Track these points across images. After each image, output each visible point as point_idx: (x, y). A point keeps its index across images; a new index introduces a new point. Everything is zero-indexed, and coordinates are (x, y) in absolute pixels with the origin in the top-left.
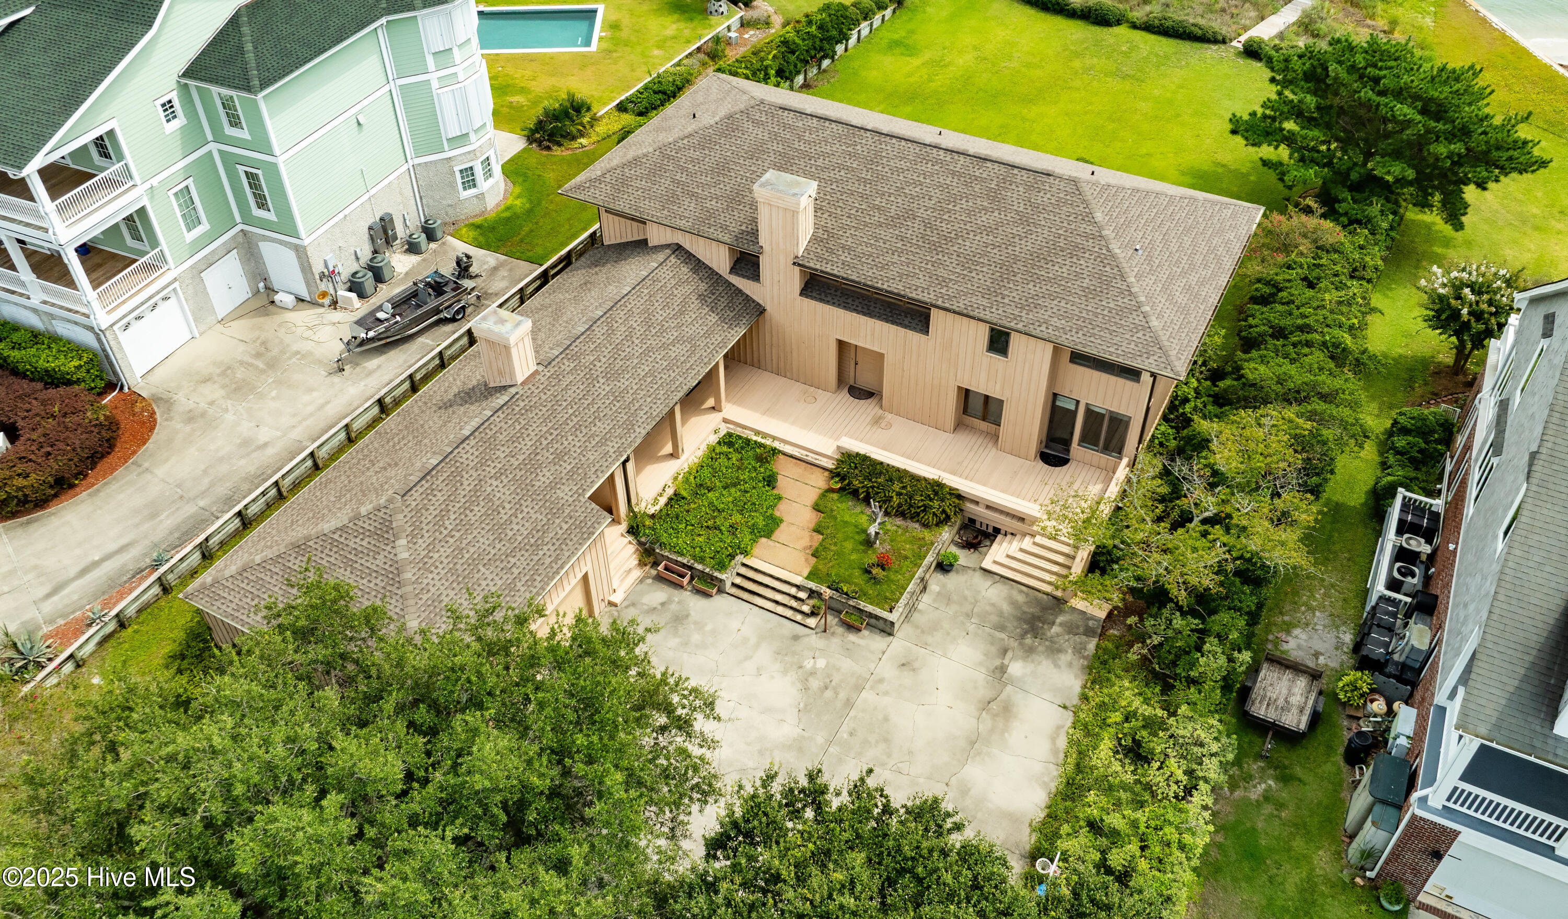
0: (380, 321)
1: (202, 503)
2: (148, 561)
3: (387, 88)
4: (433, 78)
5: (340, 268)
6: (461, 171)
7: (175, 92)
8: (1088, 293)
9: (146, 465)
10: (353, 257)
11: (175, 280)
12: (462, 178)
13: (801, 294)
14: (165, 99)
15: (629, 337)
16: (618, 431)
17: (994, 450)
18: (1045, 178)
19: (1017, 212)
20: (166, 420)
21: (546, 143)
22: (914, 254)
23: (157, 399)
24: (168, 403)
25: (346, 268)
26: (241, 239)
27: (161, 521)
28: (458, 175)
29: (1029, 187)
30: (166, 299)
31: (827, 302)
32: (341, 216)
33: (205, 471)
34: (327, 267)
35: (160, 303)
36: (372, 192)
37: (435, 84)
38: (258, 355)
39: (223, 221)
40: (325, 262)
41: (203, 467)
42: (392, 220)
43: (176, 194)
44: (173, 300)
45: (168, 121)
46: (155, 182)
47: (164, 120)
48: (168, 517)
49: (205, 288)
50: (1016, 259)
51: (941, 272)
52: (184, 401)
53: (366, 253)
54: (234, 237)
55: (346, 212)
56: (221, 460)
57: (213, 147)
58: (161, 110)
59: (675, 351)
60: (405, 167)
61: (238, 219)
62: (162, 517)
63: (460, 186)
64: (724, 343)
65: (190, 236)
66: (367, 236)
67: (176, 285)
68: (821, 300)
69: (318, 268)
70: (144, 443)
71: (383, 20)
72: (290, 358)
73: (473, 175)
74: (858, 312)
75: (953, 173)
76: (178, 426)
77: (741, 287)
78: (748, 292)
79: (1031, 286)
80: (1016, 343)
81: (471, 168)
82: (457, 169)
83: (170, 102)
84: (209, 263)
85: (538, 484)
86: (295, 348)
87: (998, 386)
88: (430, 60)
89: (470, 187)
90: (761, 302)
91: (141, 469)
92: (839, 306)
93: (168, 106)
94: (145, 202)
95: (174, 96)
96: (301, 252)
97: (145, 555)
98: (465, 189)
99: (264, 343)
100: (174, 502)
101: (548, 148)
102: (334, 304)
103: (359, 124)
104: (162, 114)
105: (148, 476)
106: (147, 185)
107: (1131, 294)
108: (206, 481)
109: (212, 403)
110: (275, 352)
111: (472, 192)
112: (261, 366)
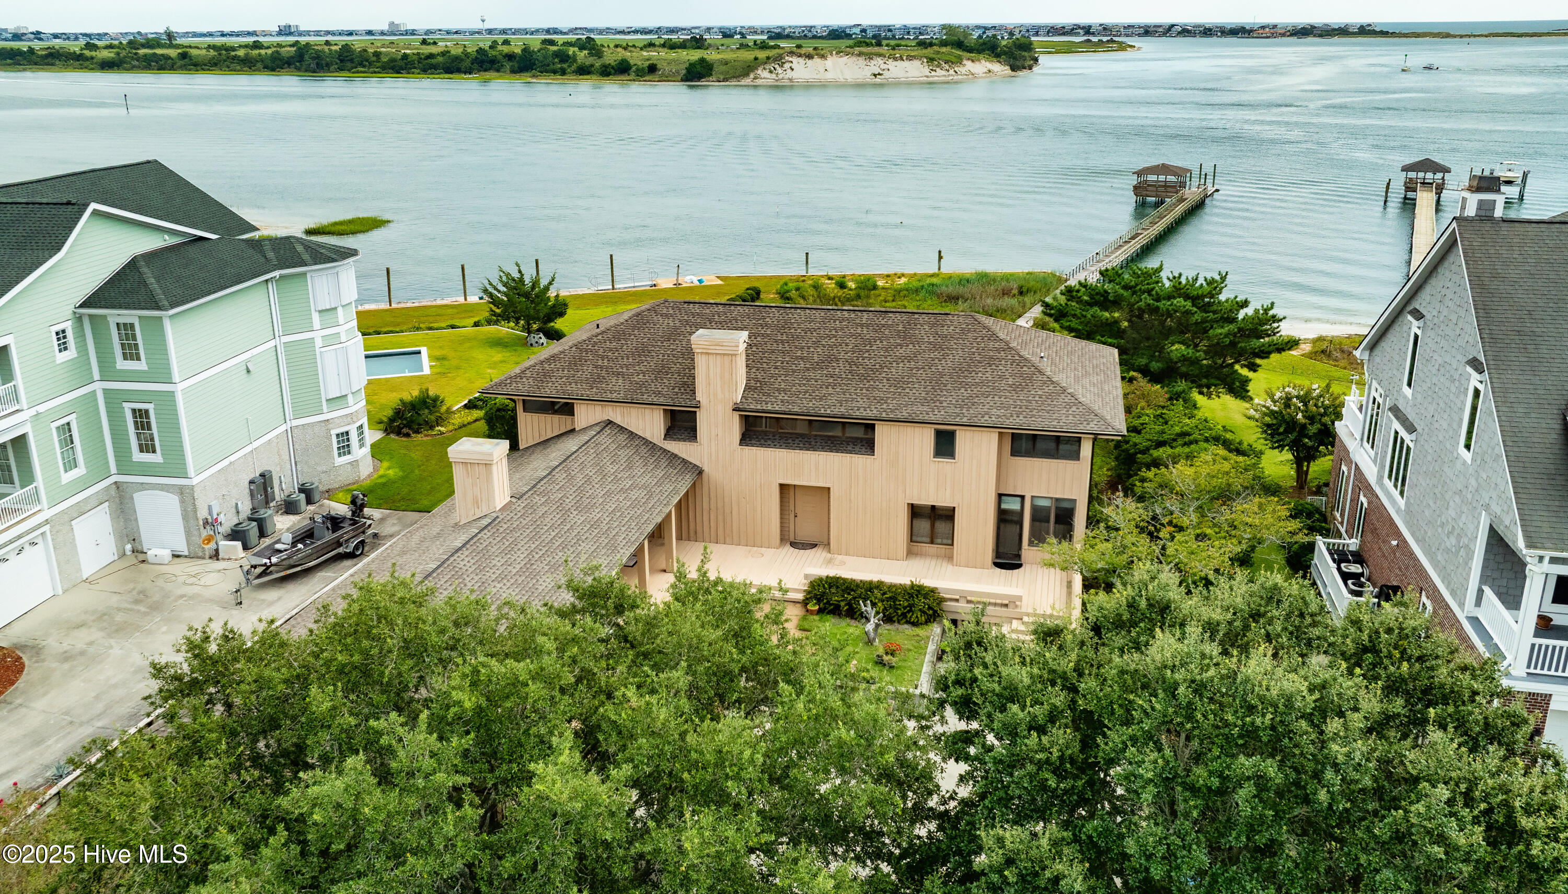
0: (280, 551)
1: (100, 724)
2: (40, 780)
3: (272, 343)
4: (318, 336)
5: (221, 518)
6: (338, 435)
7: (70, 323)
8: (1015, 388)
9: (18, 701)
10: (234, 510)
11: (47, 522)
12: (339, 442)
13: (741, 444)
14: (59, 328)
15: (588, 480)
16: (604, 551)
17: (950, 567)
18: (944, 317)
19: (930, 343)
20: (37, 662)
21: (405, 430)
22: (846, 385)
23: (23, 647)
24: (37, 650)
25: (228, 522)
26: (113, 492)
27: (49, 746)
28: (334, 438)
29: (933, 325)
30: (34, 544)
31: (769, 446)
32: (226, 463)
33: (97, 698)
34: (210, 513)
35: (27, 546)
36: (256, 444)
37: (319, 343)
38: (137, 602)
39: (99, 471)
40: (210, 507)
41: (93, 694)
42: (271, 477)
43: (58, 428)
44: (40, 547)
45: (60, 351)
46: (42, 408)
47: (57, 348)
48: (57, 742)
49: (74, 539)
50: (942, 375)
51: (877, 393)
52: (54, 644)
53: (246, 507)
54: (107, 488)
55: (232, 458)
56: (115, 686)
57: (98, 387)
58: (55, 337)
59: (634, 494)
60: (283, 428)
61: (113, 469)
62: (49, 743)
63: (336, 452)
64: (675, 491)
65: (68, 477)
66: (248, 491)
67: (47, 528)
68: (762, 446)
69: (203, 513)
70: (13, 683)
71: (277, 274)
72: (176, 601)
73: (348, 440)
74: (801, 449)
75: (862, 325)
76: (54, 665)
77: (676, 451)
78: (684, 456)
79: (963, 390)
80: (964, 440)
81: (347, 433)
82: (334, 432)
83: (64, 331)
84: (81, 511)
85: (541, 588)
86: (180, 592)
87: (948, 492)
88: (316, 317)
89: (344, 454)
90: (698, 463)
91: (12, 706)
92: (780, 447)
93: (61, 335)
94: (27, 429)
95: (68, 326)
96: (186, 495)
97: (36, 776)
98: (340, 455)
99: (140, 592)
100: (63, 727)
101: (408, 435)
102: (216, 555)
103: (248, 371)
104: (56, 343)
105: (23, 711)
106: (33, 412)
107: (1053, 382)
108: (100, 706)
109: (91, 643)
110: (156, 597)
111: (347, 458)
112: (143, 609)
